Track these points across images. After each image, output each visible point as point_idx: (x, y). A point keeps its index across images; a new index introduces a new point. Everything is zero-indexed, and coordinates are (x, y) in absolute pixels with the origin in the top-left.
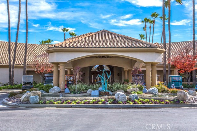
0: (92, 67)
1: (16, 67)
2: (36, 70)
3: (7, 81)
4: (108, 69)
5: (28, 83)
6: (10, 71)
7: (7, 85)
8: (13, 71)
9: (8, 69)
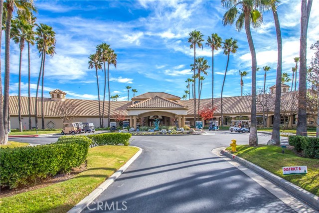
0: (149, 117)
1: (104, 117)
2: (115, 119)
3: (99, 126)
4: (161, 118)
5: (114, 127)
6: (100, 120)
7: (98, 128)
8: (103, 120)
9: (99, 119)
